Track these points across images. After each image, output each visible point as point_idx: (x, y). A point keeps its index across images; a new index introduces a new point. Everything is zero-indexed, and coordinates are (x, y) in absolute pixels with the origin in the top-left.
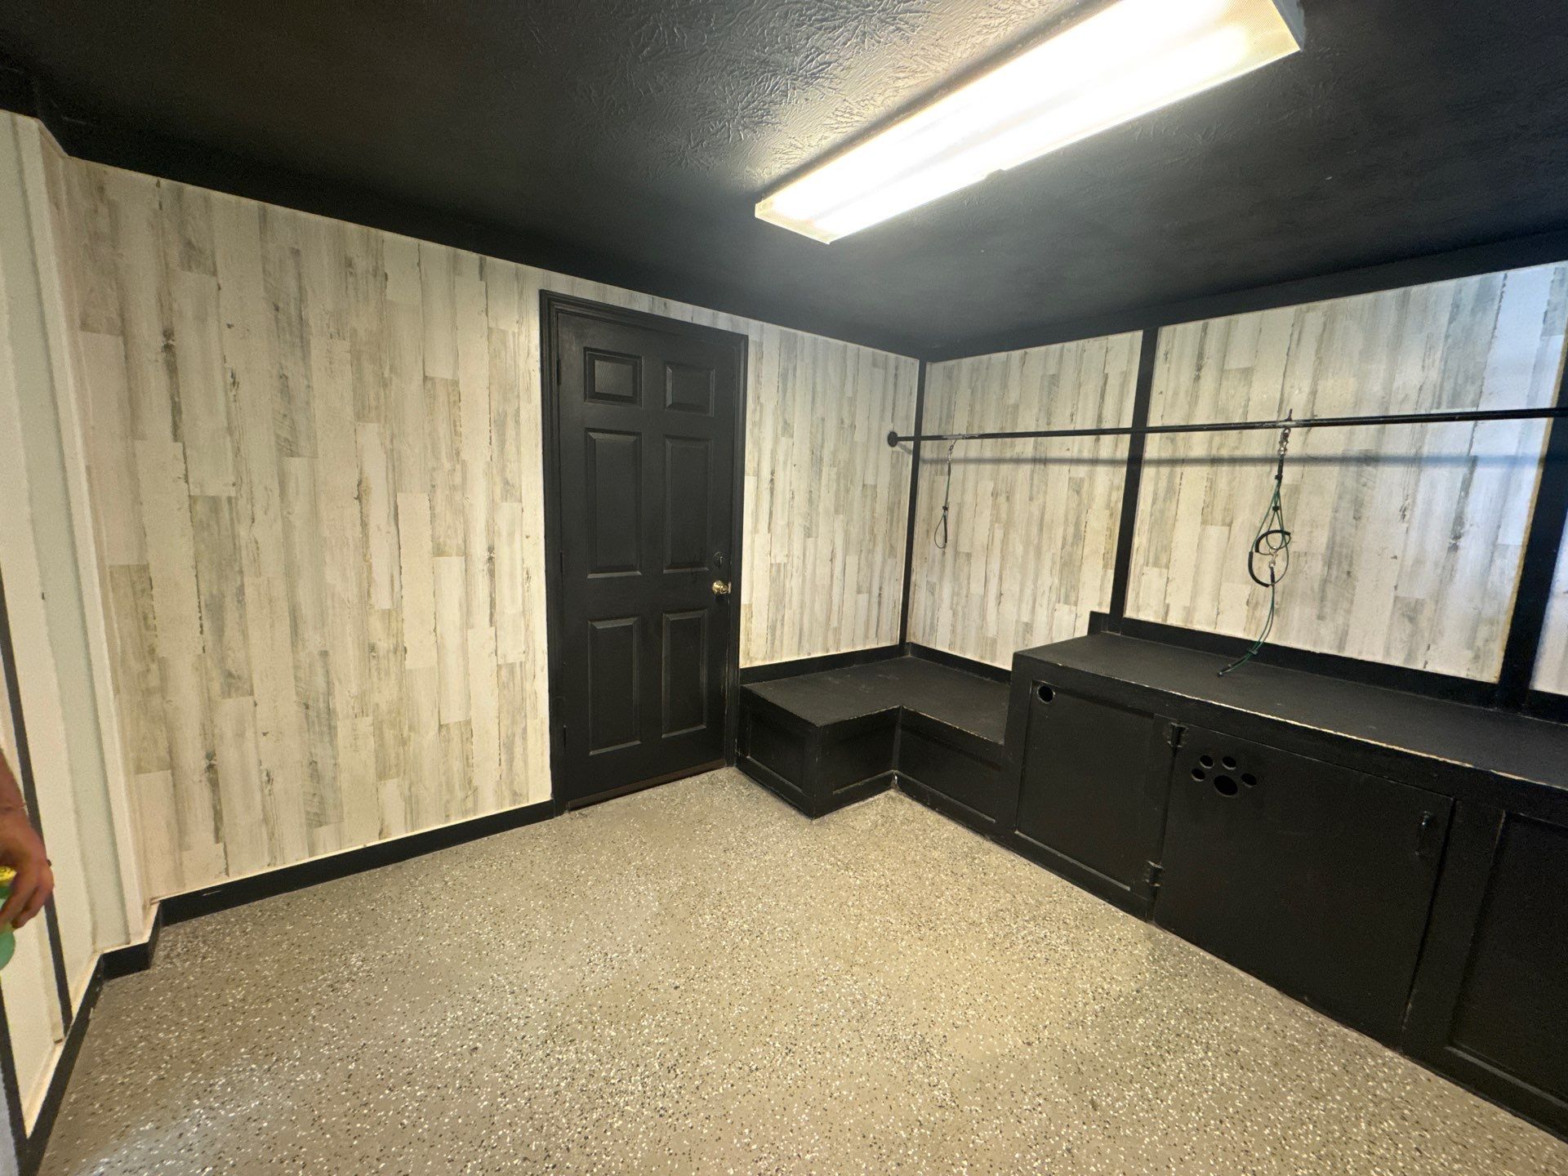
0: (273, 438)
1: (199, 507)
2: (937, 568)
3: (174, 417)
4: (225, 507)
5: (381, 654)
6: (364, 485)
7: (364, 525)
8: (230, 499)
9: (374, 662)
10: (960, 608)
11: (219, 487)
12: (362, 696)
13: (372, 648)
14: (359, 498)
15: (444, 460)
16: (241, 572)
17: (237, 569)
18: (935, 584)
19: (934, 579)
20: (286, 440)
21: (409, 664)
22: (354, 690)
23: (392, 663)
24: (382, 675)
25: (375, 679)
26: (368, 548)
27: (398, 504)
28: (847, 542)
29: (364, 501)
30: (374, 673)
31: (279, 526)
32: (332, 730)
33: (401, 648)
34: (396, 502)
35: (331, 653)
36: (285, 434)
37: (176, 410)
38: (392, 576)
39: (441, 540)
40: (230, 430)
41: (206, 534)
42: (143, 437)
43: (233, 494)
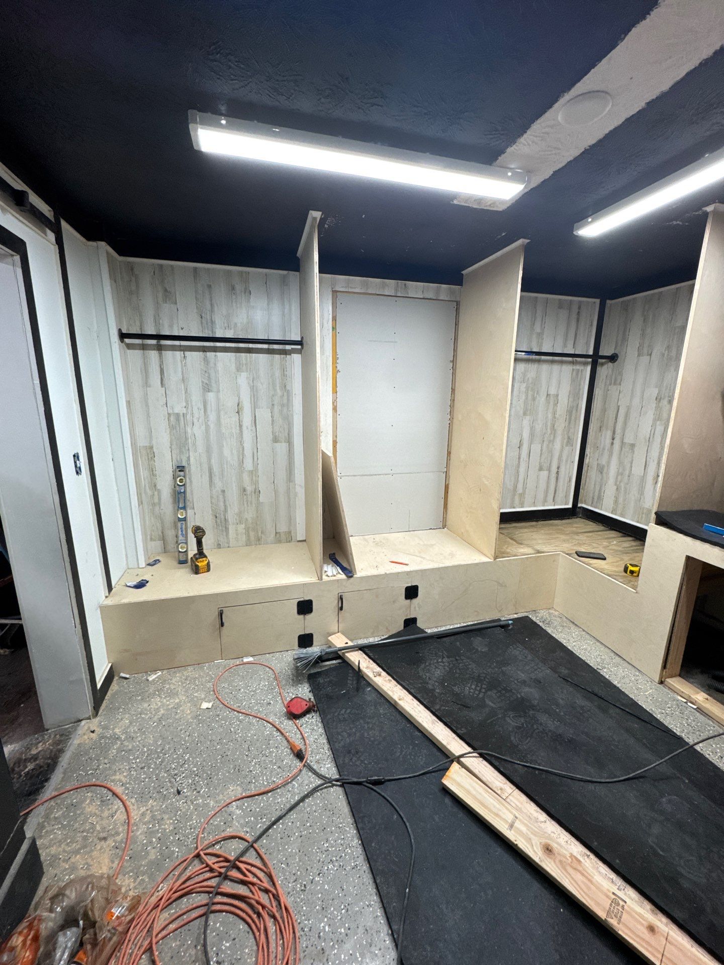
0: (201, 384)
1: (172, 418)
2: (606, 453)
3: (161, 375)
4: (182, 418)
5: (248, 493)
6: (240, 405)
7: (241, 426)
8: (184, 414)
9: (245, 497)
10: (622, 485)
11: (179, 409)
12: (240, 514)
13: (244, 490)
14: (238, 412)
15: (278, 391)
16: (189, 450)
17: (187, 448)
18: (603, 466)
19: (604, 461)
20: (206, 384)
21: (261, 499)
22: (236, 511)
23: (253, 497)
24: (249, 503)
25: (246, 505)
26: (242, 438)
27: (257, 415)
28: (532, 434)
29: (240, 413)
30: (245, 503)
31: (203, 428)
32: (227, 529)
33: (257, 491)
34: (255, 414)
35: (226, 491)
36: (206, 381)
37: (162, 372)
38: (253, 453)
39: (277, 434)
40: (183, 380)
41: (175, 431)
42: (150, 387)
43: (185, 412)
